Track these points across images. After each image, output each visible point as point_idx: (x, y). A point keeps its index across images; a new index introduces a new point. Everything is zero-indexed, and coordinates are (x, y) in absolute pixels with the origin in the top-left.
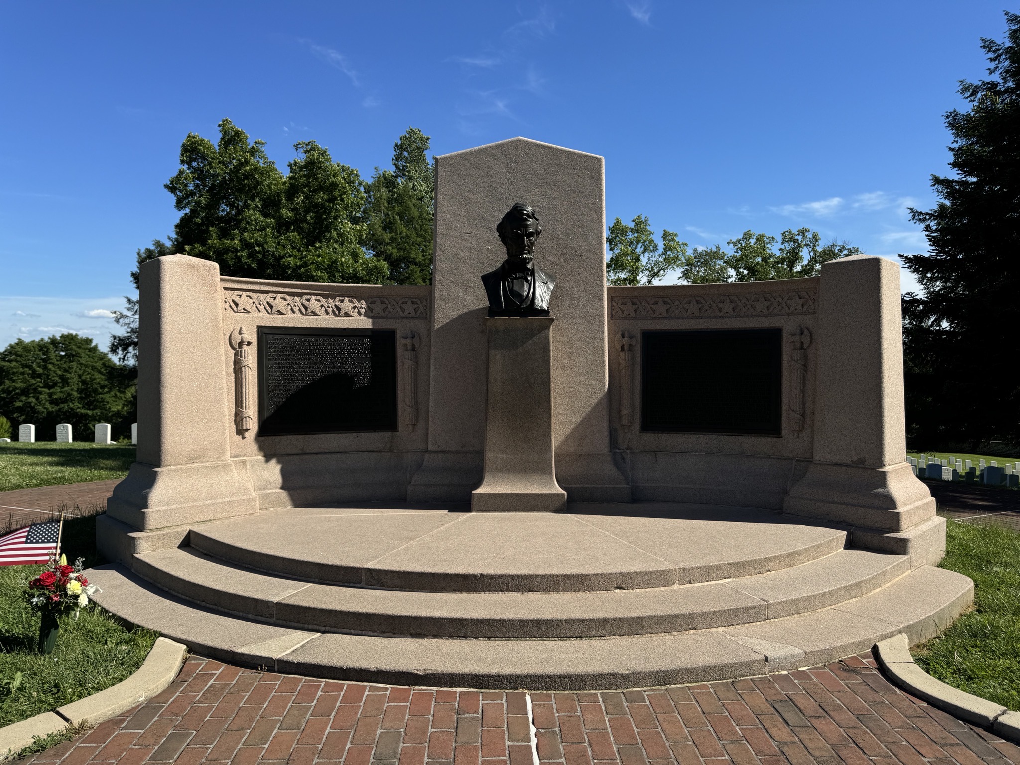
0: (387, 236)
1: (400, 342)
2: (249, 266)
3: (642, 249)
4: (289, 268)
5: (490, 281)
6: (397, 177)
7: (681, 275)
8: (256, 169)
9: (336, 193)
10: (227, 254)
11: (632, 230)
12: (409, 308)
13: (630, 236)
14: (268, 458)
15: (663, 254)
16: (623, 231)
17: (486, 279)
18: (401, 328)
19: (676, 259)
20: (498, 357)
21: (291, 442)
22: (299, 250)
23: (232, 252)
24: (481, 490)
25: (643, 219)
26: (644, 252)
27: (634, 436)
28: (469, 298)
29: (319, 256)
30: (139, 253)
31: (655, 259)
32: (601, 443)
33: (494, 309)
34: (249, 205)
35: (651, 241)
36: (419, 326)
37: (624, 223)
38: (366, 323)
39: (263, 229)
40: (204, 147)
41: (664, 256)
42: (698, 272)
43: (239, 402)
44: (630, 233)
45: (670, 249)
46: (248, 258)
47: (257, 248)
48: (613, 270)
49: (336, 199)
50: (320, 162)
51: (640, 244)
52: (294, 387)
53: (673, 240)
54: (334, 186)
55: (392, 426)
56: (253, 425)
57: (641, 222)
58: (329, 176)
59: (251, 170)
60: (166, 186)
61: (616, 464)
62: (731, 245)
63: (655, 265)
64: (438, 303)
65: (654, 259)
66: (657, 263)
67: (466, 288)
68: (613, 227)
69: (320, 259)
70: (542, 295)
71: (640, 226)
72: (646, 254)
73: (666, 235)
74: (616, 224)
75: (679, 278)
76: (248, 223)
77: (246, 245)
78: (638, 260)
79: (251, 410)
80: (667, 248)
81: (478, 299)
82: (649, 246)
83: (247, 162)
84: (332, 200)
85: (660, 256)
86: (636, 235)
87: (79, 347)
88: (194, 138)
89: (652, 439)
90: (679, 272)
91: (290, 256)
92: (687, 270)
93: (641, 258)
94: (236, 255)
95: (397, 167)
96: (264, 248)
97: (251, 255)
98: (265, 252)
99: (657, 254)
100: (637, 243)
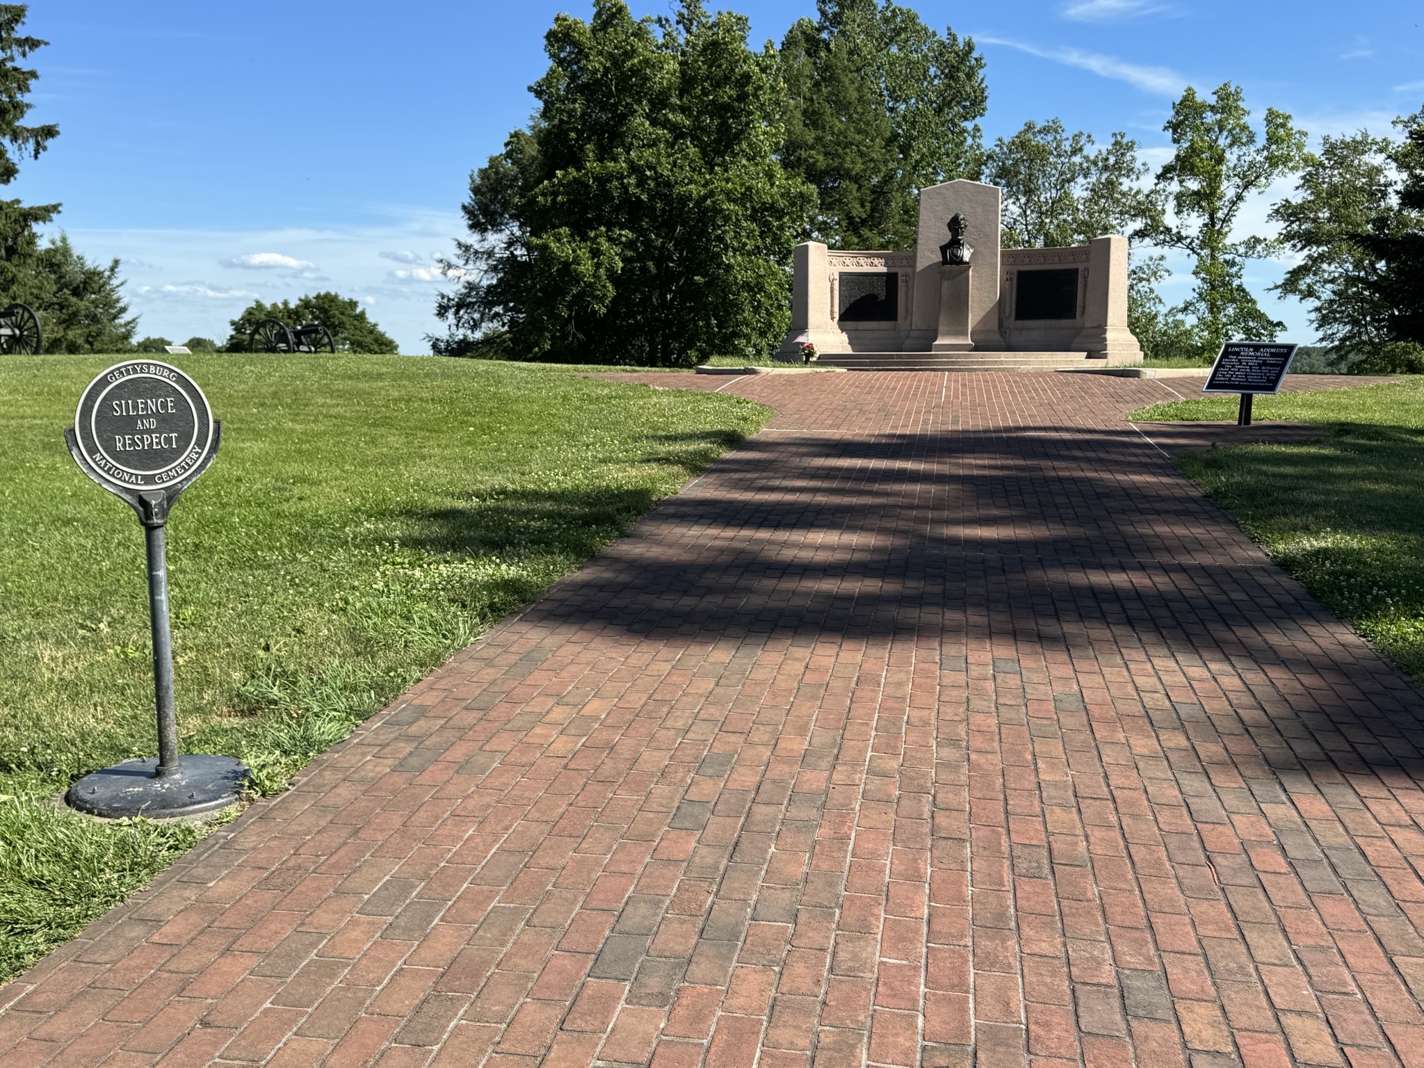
0: (810, 137)
1: (900, 279)
2: (638, 198)
3: (1229, 141)
4: (691, 200)
5: (943, 249)
6: (819, 30)
7: (1302, 182)
8: (646, 61)
9: (750, 89)
10: (611, 181)
11: (1213, 109)
12: (905, 262)
13: (1210, 118)
14: (842, 330)
15: (1265, 148)
16: (1199, 110)
17: (941, 248)
18: (900, 272)
19: (1286, 159)
20: (945, 284)
21: (851, 324)
22: (700, 173)
23: (617, 179)
24: (937, 342)
25: (1232, 90)
26: (1231, 146)
27: (1011, 322)
28: (933, 256)
29: (728, 180)
30: (471, 177)
31: (1250, 158)
32: (994, 324)
33: (945, 262)
34: (636, 111)
35: (1244, 128)
36: (910, 270)
37: (1199, 98)
38: (884, 270)
39: (653, 144)
40: (579, 33)
41: (1265, 153)
42: (1331, 177)
43: (832, 306)
44: (1209, 114)
45: (1276, 142)
46: (637, 186)
47: (648, 173)
48: (1179, 176)
49: (748, 96)
50: (725, 43)
51: (1225, 133)
52: (852, 300)
53: (1283, 125)
54: (747, 77)
55: (895, 319)
56: (837, 316)
57: (1228, 95)
58: (738, 61)
59: (640, 62)
60: (530, 89)
61: (1001, 335)
62: (1400, 126)
63: (1250, 168)
64: (919, 259)
65: (1248, 159)
66: (1252, 165)
67: (932, 252)
68: (1181, 103)
69: (730, 185)
70: (966, 254)
71: (1227, 102)
72: (1235, 149)
73: (1271, 117)
74: (1185, 99)
75: (1297, 188)
76: (634, 136)
77: (634, 168)
78: (1220, 160)
79: (836, 309)
80: (1272, 139)
81: (937, 257)
82: (1242, 136)
83: (633, 52)
84: (742, 97)
85: (1258, 152)
86: (1218, 116)
87: (342, 314)
88: (565, 20)
89: (1020, 323)
90: (1295, 178)
91: (691, 182)
92: (1310, 174)
93: (1227, 155)
94: (622, 184)
95: (823, 13)
96: (656, 172)
97: (641, 183)
98: (658, 177)
99: (1252, 148)
100: (1221, 131)
